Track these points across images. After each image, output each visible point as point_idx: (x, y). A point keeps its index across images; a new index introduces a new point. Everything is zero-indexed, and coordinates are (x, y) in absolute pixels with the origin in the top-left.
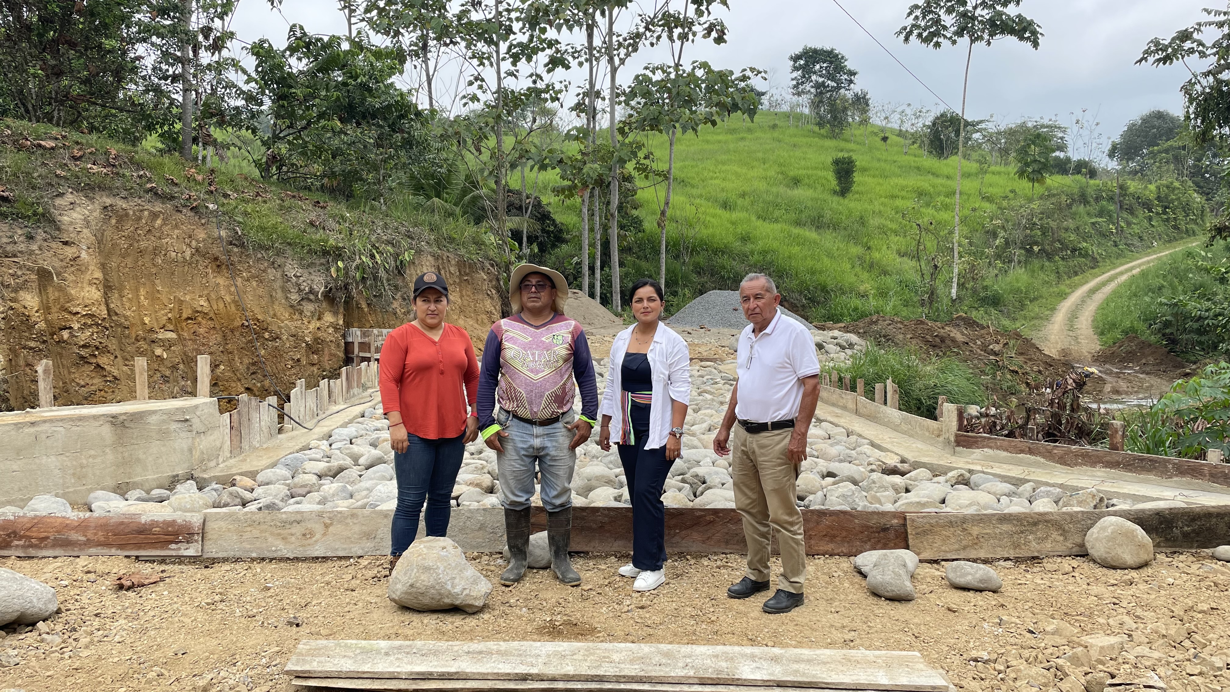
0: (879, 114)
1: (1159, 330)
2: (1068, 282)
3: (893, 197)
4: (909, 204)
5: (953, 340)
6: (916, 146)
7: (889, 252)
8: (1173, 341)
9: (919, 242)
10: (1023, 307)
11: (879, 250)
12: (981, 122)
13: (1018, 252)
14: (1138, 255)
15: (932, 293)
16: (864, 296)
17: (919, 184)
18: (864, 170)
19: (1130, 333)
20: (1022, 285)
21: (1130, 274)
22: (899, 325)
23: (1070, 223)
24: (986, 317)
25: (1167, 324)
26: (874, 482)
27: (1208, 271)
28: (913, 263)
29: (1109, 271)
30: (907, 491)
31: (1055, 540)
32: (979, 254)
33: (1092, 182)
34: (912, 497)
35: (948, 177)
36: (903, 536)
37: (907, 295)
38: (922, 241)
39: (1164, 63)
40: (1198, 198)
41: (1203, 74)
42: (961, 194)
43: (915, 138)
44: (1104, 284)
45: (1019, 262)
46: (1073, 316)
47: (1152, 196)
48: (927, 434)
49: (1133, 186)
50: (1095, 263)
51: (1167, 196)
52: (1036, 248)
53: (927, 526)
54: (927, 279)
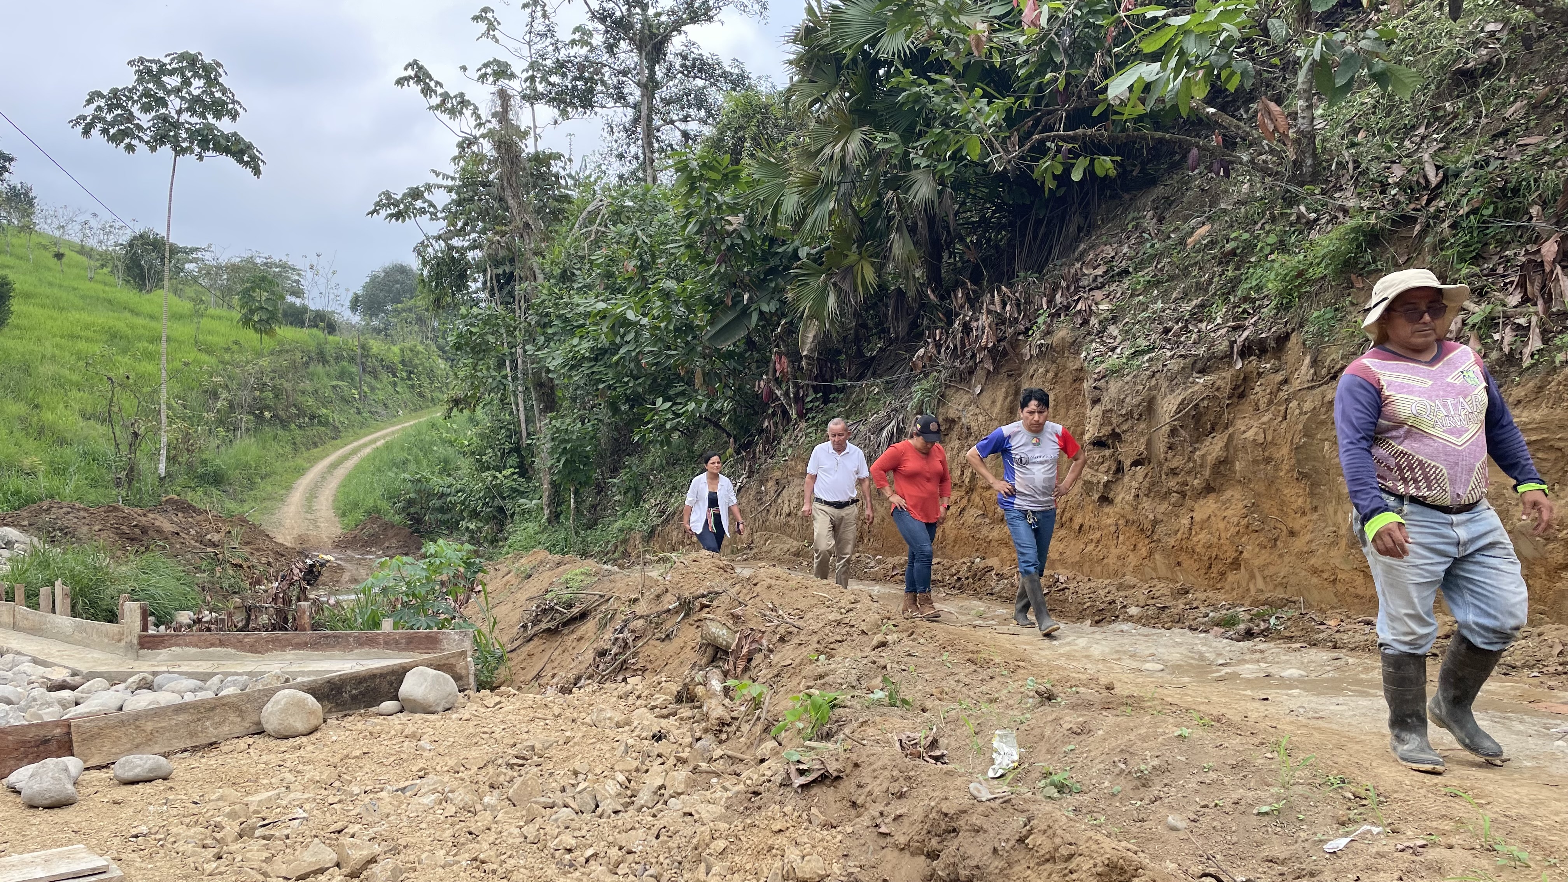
0: (49, 221)
1: (404, 509)
2: (306, 455)
3: (73, 337)
4: (96, 349)
5: (159, 531)
6: (105, 270)
7: (68, 412)
8: (417, 520)
9: (111, 401)
10: (252, 485)
11: (53, 410)
12: (196, 250)
13: (245, 417)
14: (382, 425)
15: (132, 470)
16: (31, 473)
17: (111, 322)
18: (27, 296)
19: (374, 514)
20: (250, 459)
21: (374, 446)
22: (82, 514)
23: (308, 385)
24: (206, 499)
25: (410, 503)
26: (35, 700)
27: (451, 443)
28: (102, 429)
29: (351, 442)
30: (77, 704)
31: (232, 723)
32: (194, 420)
33: (331, 338)
34: (80, 709)
35: (152, 317)
36: (67, 745)
37: (95, 471)
38: (115, 400)
39: (397, 220)
40: (442, 364)
41: (434, 237)
42: (169, 339)
43: (105, 259)
44: (346, 457)
45: (248, 430)
46: (312, 496)
47: (396, 360)
48: (106, 640)
49: (376, 345)
50: (337, 433)
51: (411, 361)
52: (267, 414)
53: (96, 730)
54: (124, 449)
